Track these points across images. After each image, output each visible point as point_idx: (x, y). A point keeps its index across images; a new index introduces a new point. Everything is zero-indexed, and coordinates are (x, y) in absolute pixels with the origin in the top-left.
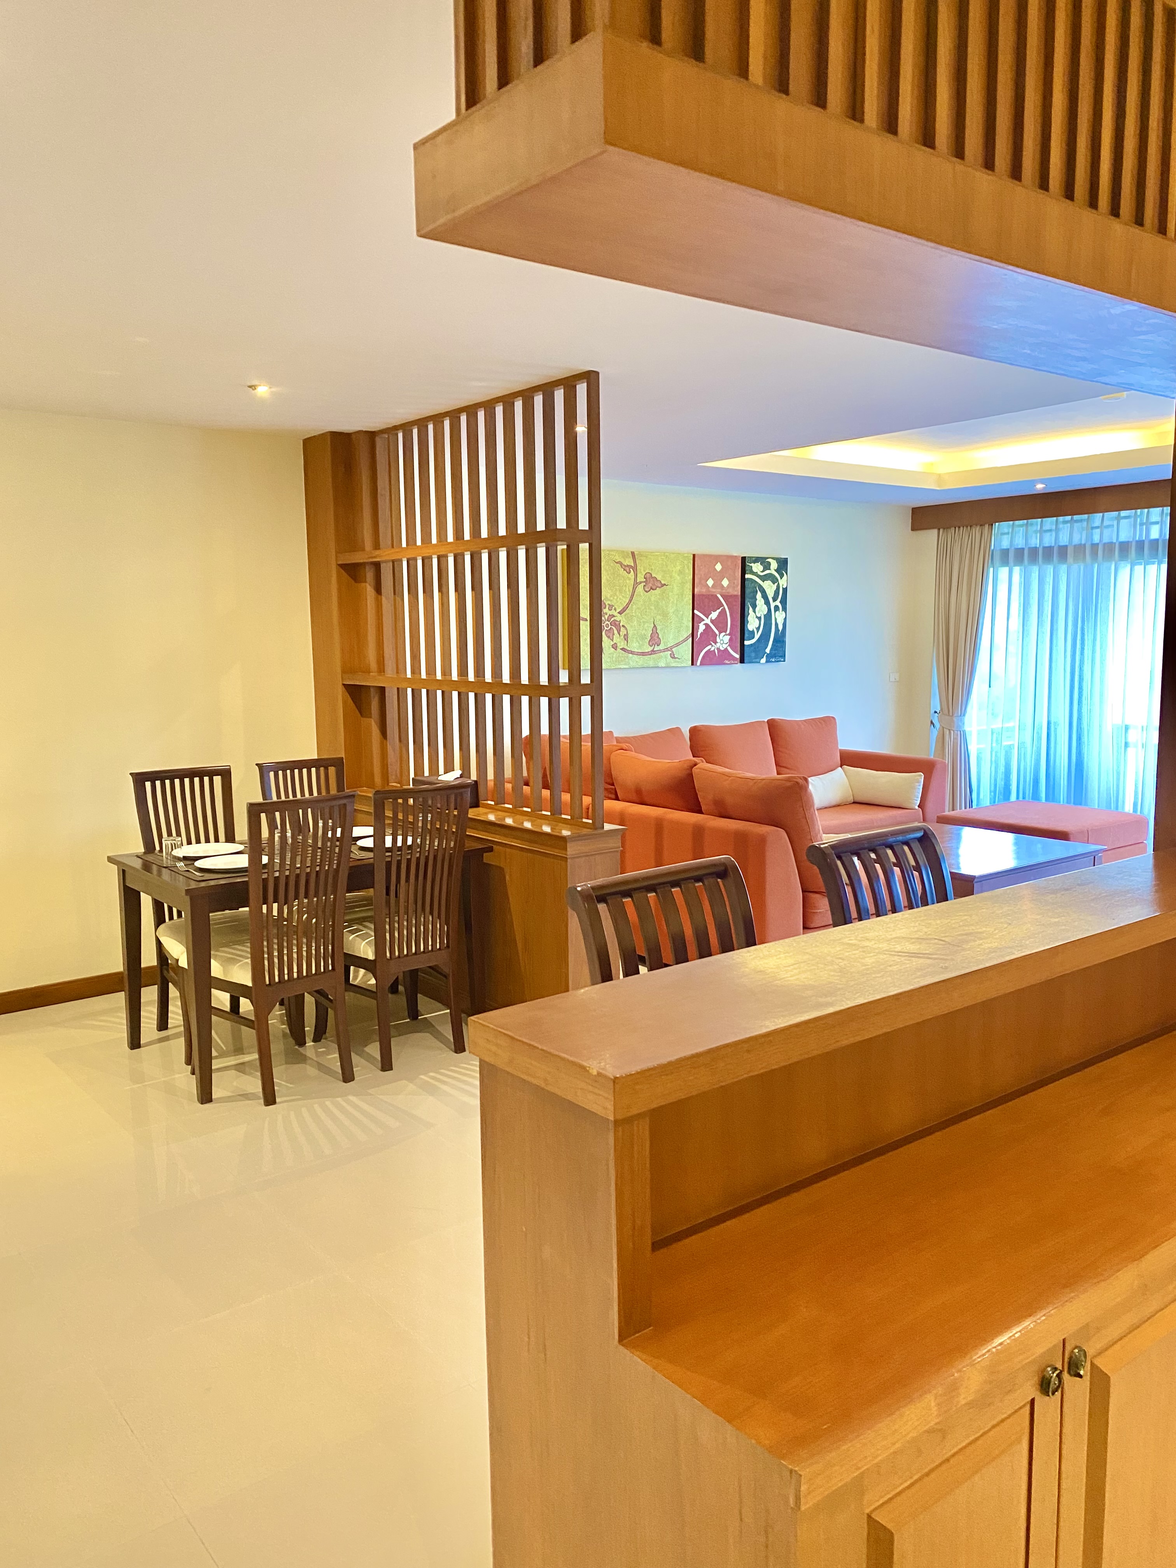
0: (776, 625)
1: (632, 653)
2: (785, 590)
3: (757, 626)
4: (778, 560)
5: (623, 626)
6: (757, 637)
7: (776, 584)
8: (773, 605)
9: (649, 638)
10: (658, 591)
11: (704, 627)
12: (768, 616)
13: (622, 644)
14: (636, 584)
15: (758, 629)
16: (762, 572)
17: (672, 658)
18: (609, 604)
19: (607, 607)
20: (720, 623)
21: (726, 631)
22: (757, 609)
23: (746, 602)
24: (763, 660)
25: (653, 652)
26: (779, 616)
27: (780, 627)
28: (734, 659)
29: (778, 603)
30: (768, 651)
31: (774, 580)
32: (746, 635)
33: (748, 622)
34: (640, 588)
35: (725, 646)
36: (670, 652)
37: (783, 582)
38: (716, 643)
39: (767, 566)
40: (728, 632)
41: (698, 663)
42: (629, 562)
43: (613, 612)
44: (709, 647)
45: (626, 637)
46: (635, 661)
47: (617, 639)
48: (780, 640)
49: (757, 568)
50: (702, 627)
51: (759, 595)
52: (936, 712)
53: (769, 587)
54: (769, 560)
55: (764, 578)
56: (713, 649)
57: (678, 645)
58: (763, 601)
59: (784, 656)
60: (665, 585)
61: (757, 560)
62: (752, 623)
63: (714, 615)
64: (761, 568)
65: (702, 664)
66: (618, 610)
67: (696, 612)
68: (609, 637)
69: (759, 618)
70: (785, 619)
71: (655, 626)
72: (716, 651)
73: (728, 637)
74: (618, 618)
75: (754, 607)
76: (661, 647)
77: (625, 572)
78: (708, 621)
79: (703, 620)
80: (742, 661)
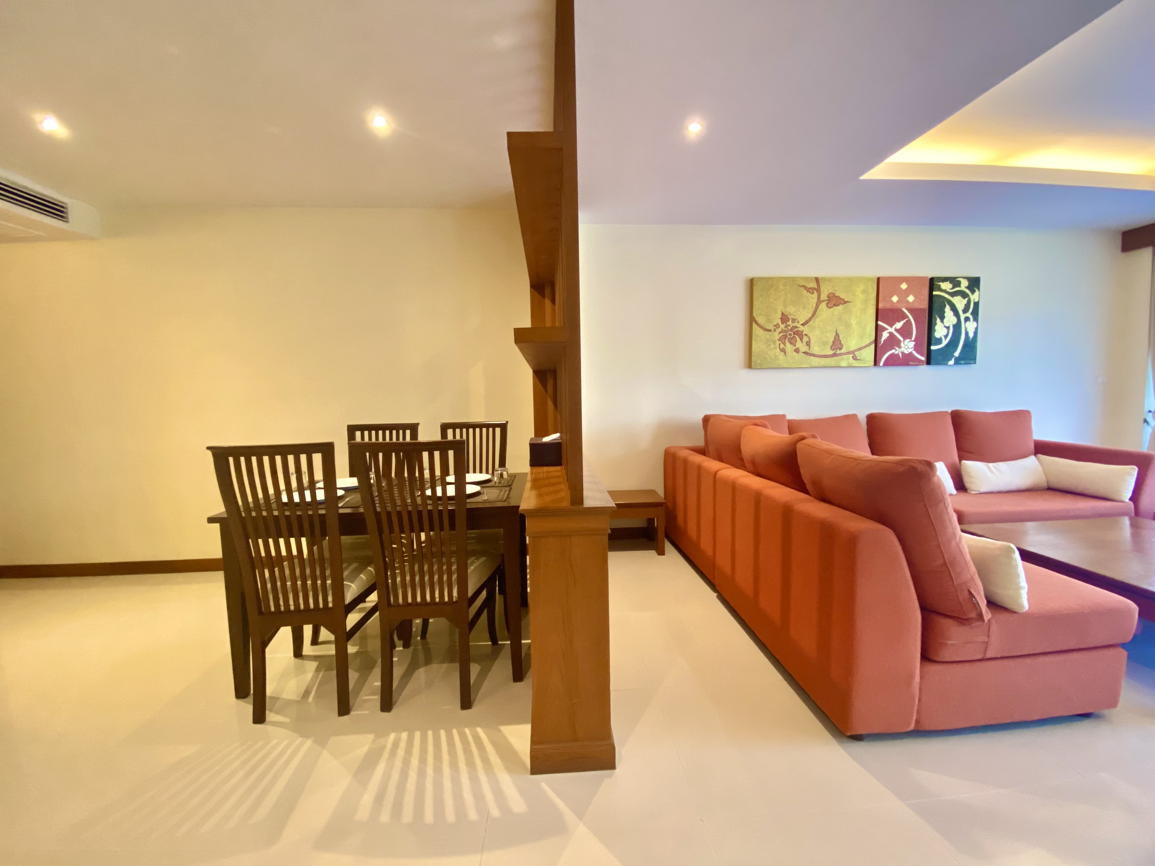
0: (967, 333)
1: (814, 355)
2: (977, 304)
3: (945, 334)
4: (969, 279)
5: (806, 335)
6: (945, 342)
7: (967, 299)
8: (963, 317)
9: (831, 344)
10: (840, 307)
11: (888, 335)
12: (957, 327)
13: (803, 348)
14: (819, 302)
15: (946, 337)
16: (952, 289)
17: (855, 360)
18: (792, 319)
19: (791, 320)
20: (905, 332)
21: (911, 338)
22: (945, 320)
23: (933, 314)
24: (951, 362)
25: (834, 355)
26: (970, 327)
27: (971, 335)
28: (920, 361)
29: (968, 315)
30: (957, 354)
31: (964, 295)
32: (933, 341)
33: (935, 331)
34: (823, 306)
35: (910, 350)
36: (851, 355)
37: (974, 297)
38: (900, 347)
39: (958, 284)
40: (913, 339)
41: (881, 364)
42: (814, 285)
43: (796, 324)
44: (893, 351)
45: (808, 344)
46: (815, 361)
47: (799, 344)
48: (970, 346)
49: (946, 286)
50: (885, 335)
51: (948, 309)
52: (1150, 411)
53: (960, 303)
54: (958, 279)
55: (953, 294)
56: (897, 352)
57: (860, 349)
58: (952, 313)
59: (974, 359)
60: (848, 302)
61: (945, 279)
62: (940, 331)
63: (899, 325)
64: (951, 286)
65: (886, 364)
66: (801, 323)
67: (879, 323)
68: (791, 343)
69: (948, 328)
70: (977, 329)
71: (837, 334)
72: (900, 355)
73: (913, 344)
74: (801, 328)
75: (942, 318)
76: (843, 351)
77: (809, 293)
78: (892, 330)
79: (887, 329)
80: (928, 362)
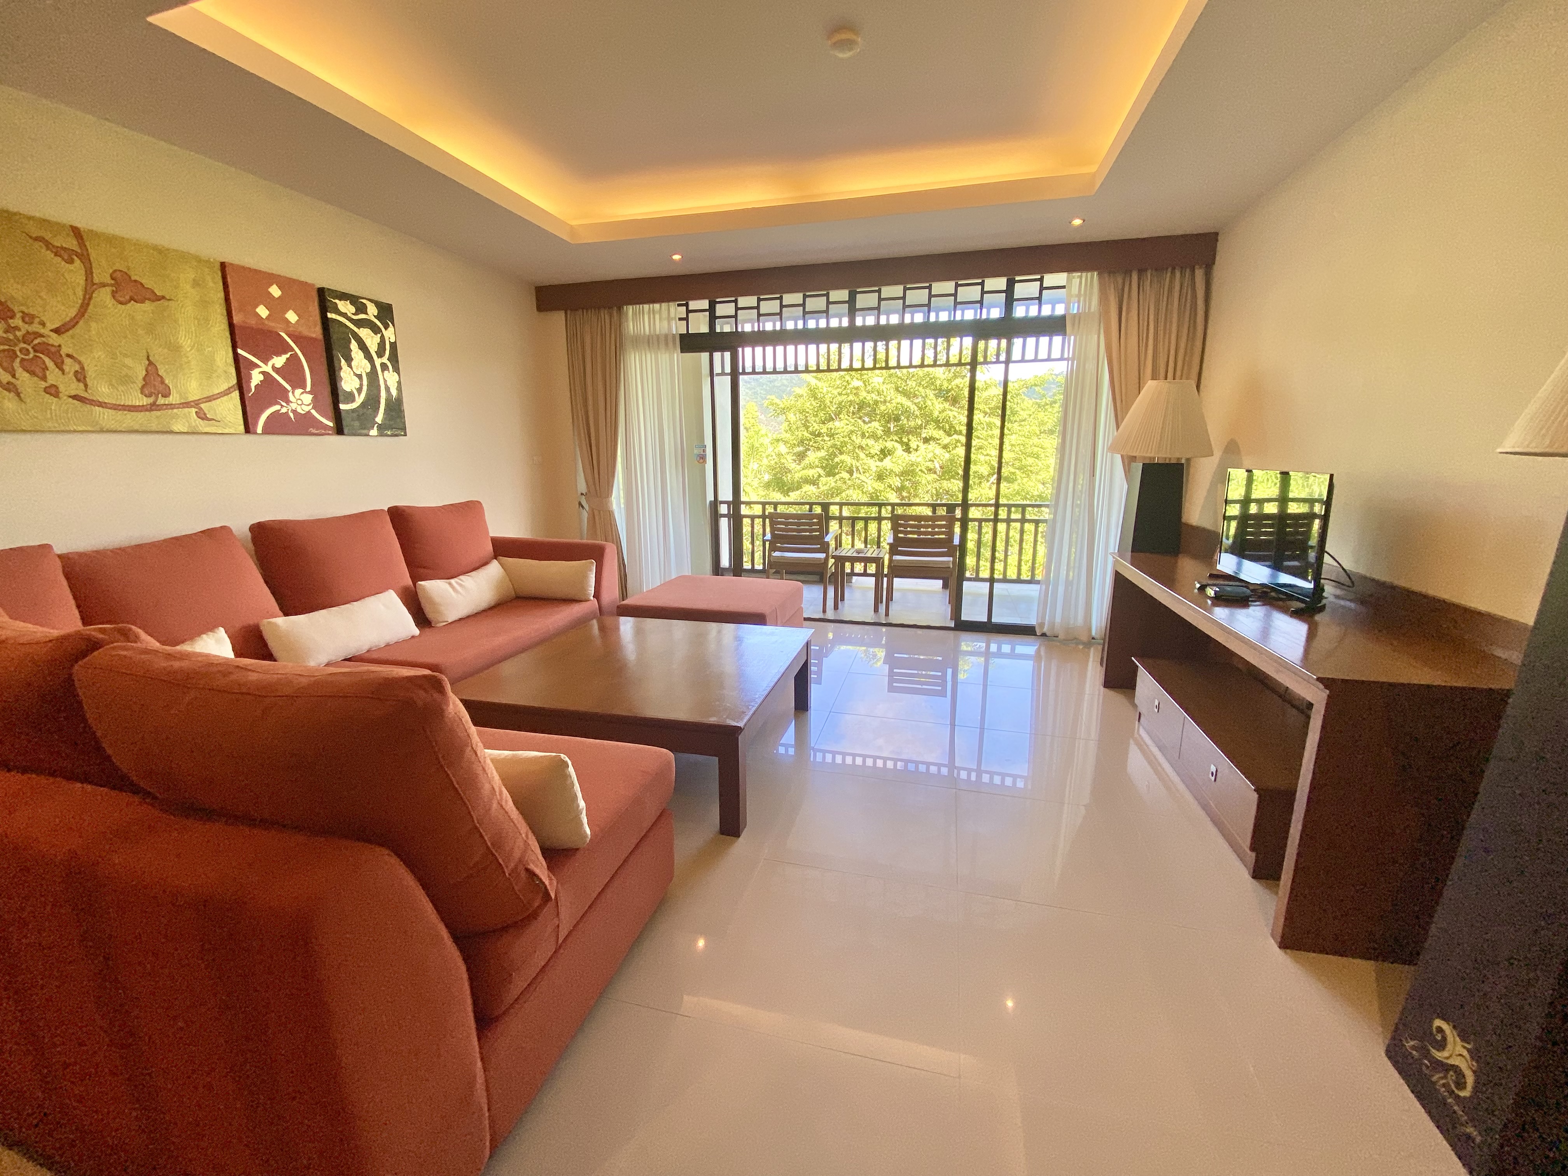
0: (387, 389)
1: (101, 405)
2: (393, 346)
3: (358, 386)
4: (378, 304)
5: (68, 356)
6: (359, 400)
7: (379, 335)
8: (378, 362)
9: (140, 383)
10: (147, 306)
11: (261, 377)
12: (373, 375)
13: (69, 386)
14: (91, 286)
15: (360, 390)
16: (353, 314)
17: (202, 419)
18: (23, 312)
19: (19, 315)
20: (292, 375)
21: (304, 387)
22: (353, 364)
23: (334, 352)
24: (374, 432)
25: (153, 407)
26: (390, 379)
27: (394, 393)
28: (326, 427)
29: (385, 360)
30: (379, 419)
31: (376, 330)
32: (341, 398)
33: (341, 379)
34: (104, 296)
35: (307, 409)
36: (194, 410)
37: (389, 334)
38: (288, 402)
39: (361, 309)
40: (308, 389)
41: (259, 430)
42: (72, 243)
43: (35, 327)
44: (277, 408)
45: (81, 376)
46: (106, 417)
47: (53, 376)
48: (395, 408)
49: (345, 307)
50: (256, 378)
51: (354, 345)
52: (582, 494)
53: (369, 338)
54: (364, 301)
55: (360, 324)
56: (284, 410)
57: (209, 399)
58: (361, 354)
59: (404, 429)
60: (163, 297)
61: (344, 296)
62: (348, 382)
63: (279, 361)
64: (353, 310)
65: (267, 431)
66: (51, 326)
67: (240, 351)
68: (32, 373)
69: (360, 377)
70: (399, 383)
71: (151, 363)
72: (291, 415)
73: (310, 397)
74: (54, 339)
75: (349, 360)
76: (171, 400)
77: (59, 259)
78: (268, 369)
79: (259, 366)
80: (339, 430)
